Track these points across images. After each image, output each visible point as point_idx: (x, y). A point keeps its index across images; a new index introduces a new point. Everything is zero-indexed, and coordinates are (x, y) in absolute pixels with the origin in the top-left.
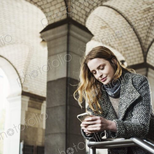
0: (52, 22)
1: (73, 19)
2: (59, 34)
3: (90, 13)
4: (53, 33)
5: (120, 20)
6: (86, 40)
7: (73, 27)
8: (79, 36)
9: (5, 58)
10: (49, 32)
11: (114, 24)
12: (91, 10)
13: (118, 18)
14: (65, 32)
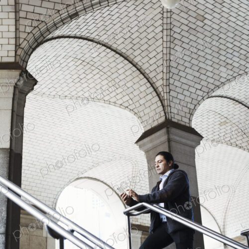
0: (149, 128)
1: (173, 120)
2: (158, 142)
3: (195, 109)
4: (151, 141)
5: (242, 110)
6: (193, 144)
7: (173, 130)
8: (184, 141)
9: (102, 182)
10: (146, 140)
11: (235, 117)
12: (196, 105)
13: (239, 109)
14: (165, 138)
